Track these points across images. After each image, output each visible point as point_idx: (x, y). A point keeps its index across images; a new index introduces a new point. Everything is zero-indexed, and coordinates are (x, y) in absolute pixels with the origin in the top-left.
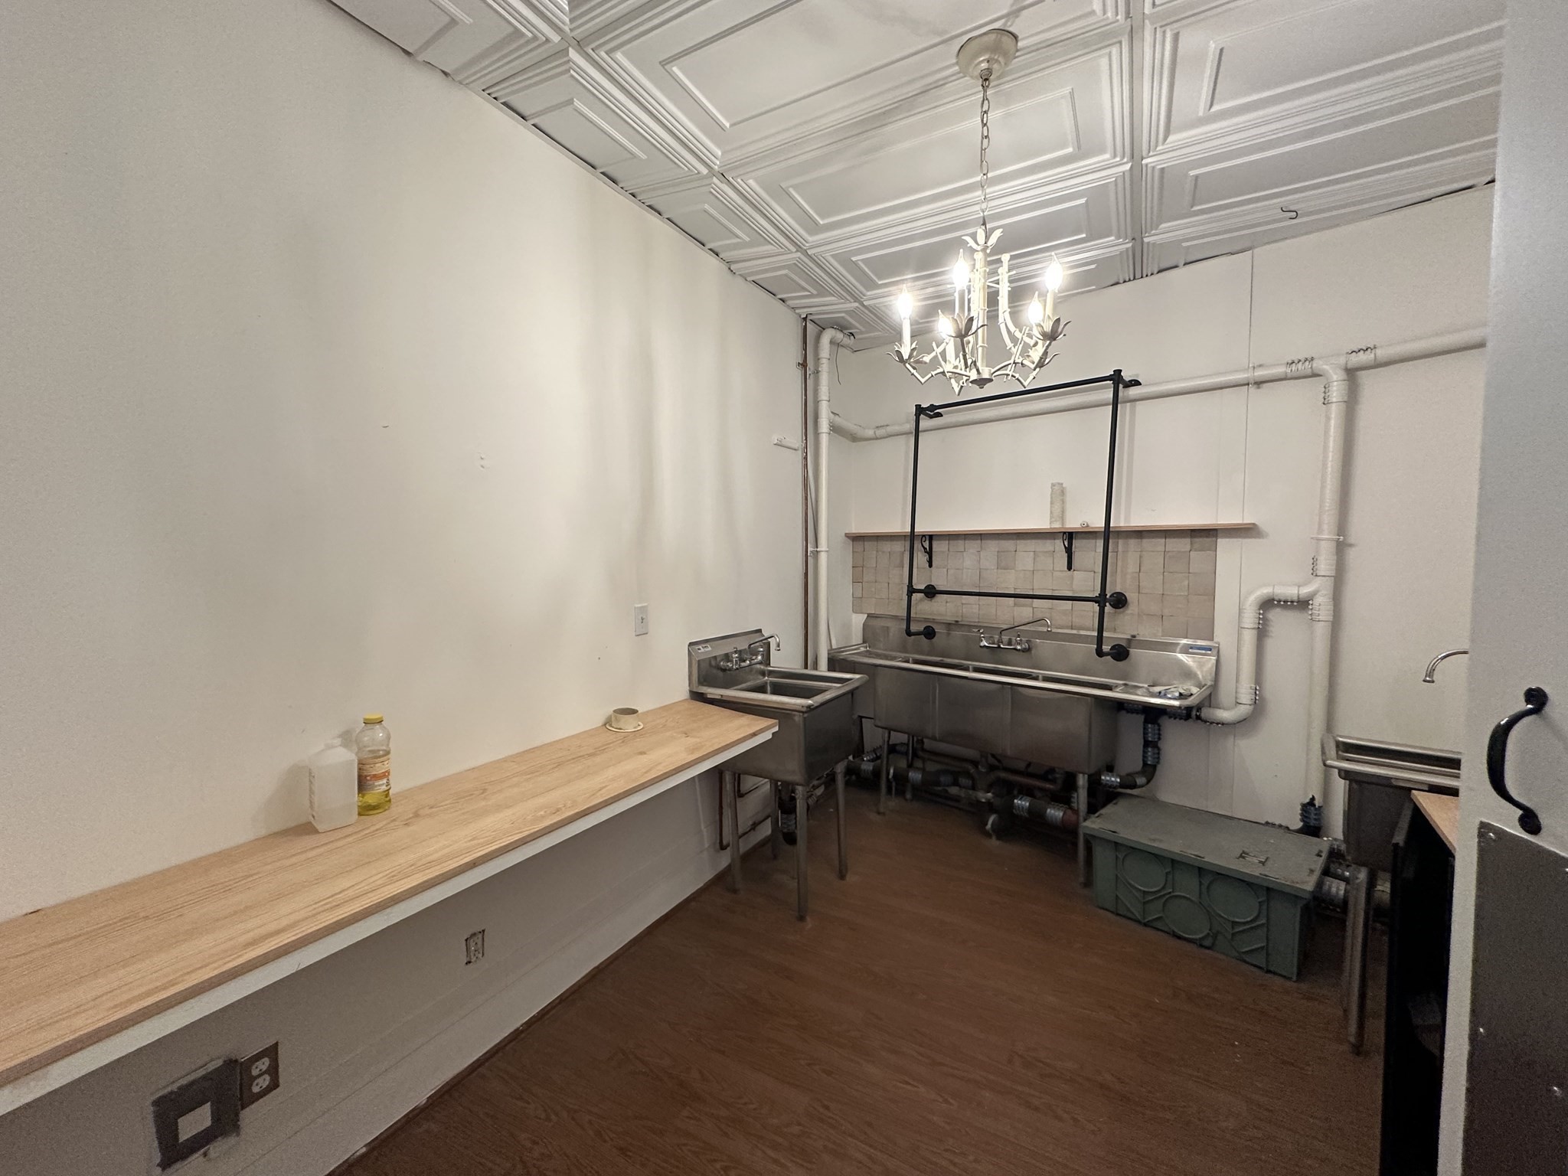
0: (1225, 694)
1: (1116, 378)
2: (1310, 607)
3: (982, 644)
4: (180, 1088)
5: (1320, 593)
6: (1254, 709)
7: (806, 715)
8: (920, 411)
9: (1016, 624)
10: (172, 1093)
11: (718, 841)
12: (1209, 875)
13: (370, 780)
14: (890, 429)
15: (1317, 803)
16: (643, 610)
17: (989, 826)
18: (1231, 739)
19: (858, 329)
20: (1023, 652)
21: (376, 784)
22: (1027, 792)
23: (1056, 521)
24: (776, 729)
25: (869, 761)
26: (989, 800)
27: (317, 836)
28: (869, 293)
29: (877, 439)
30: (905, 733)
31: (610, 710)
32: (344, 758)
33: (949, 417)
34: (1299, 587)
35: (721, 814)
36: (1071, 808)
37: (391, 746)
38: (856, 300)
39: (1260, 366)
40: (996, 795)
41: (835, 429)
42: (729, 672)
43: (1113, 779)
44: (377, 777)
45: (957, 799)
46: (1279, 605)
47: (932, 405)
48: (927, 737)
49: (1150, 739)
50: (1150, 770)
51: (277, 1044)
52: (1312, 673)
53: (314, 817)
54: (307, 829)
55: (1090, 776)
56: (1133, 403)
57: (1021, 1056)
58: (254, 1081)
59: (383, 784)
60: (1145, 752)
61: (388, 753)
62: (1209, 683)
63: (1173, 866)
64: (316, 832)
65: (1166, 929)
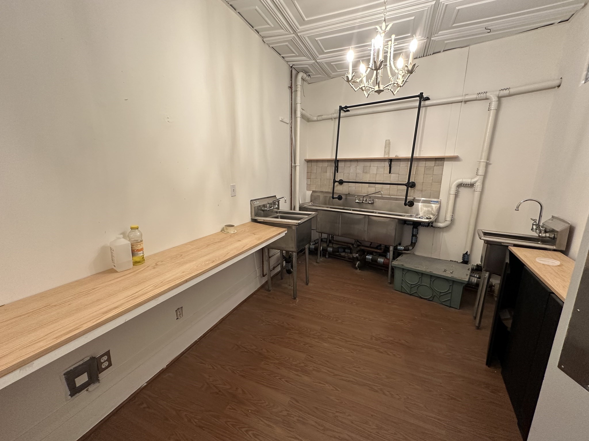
0: (442, 217)
1: (421, 96)
2: (474, 186)
3: (356, 201)
4: (74, 368)
5: (478, 181)
6: (451, 223)
7: (297, 227)
8: (341, 108)
9: (369, 194)
10: (71, 370)
11: (262, 274)
12: (433, 277)
13: (136, 252)
14: (324, 117)
15: (468, 253)
16: (234, 186)
17: (357, 265)
18: (442, 233)
19: (312, 73)
20: (371, 204)
21: (139, 253)
22: (371, 253)
23: (386, 154)
24: (286, 232)
25: (313, 245)
26: (357, 257)
27: (118, 274)
28: (320, 56)
29: (318, 121)
30: (326, 234)
31: (223, 225)
32: (125, 242)
33: (352, 112)
34: (471, 179)
35: (263, 264)
36: (386, 258)
37: (142, 238)
38: (314, 59)
39: (467, 94)
40: (359, 255)
41: (303, 116)
42: (265, 211)
43: (402, 248)
44: (138, 250)
45: (344, 257)
46: (464, 186)
47: (346, 106)
48: (336, 235)
49: (414, 234)
50: (413, 244)
51: (109, 350)
52: (472, 210)
53: (115, 266)
54: (112, 271)
55: (394, 247)
56: (426, 107)
57: (375, 337)
58: (102, 364)
59: (141, 253)
60: (412, 238)
61: (142, 241)
62: (436, 214)
63: (422, 275)
64: (117, 272)
65: (417, 296)
